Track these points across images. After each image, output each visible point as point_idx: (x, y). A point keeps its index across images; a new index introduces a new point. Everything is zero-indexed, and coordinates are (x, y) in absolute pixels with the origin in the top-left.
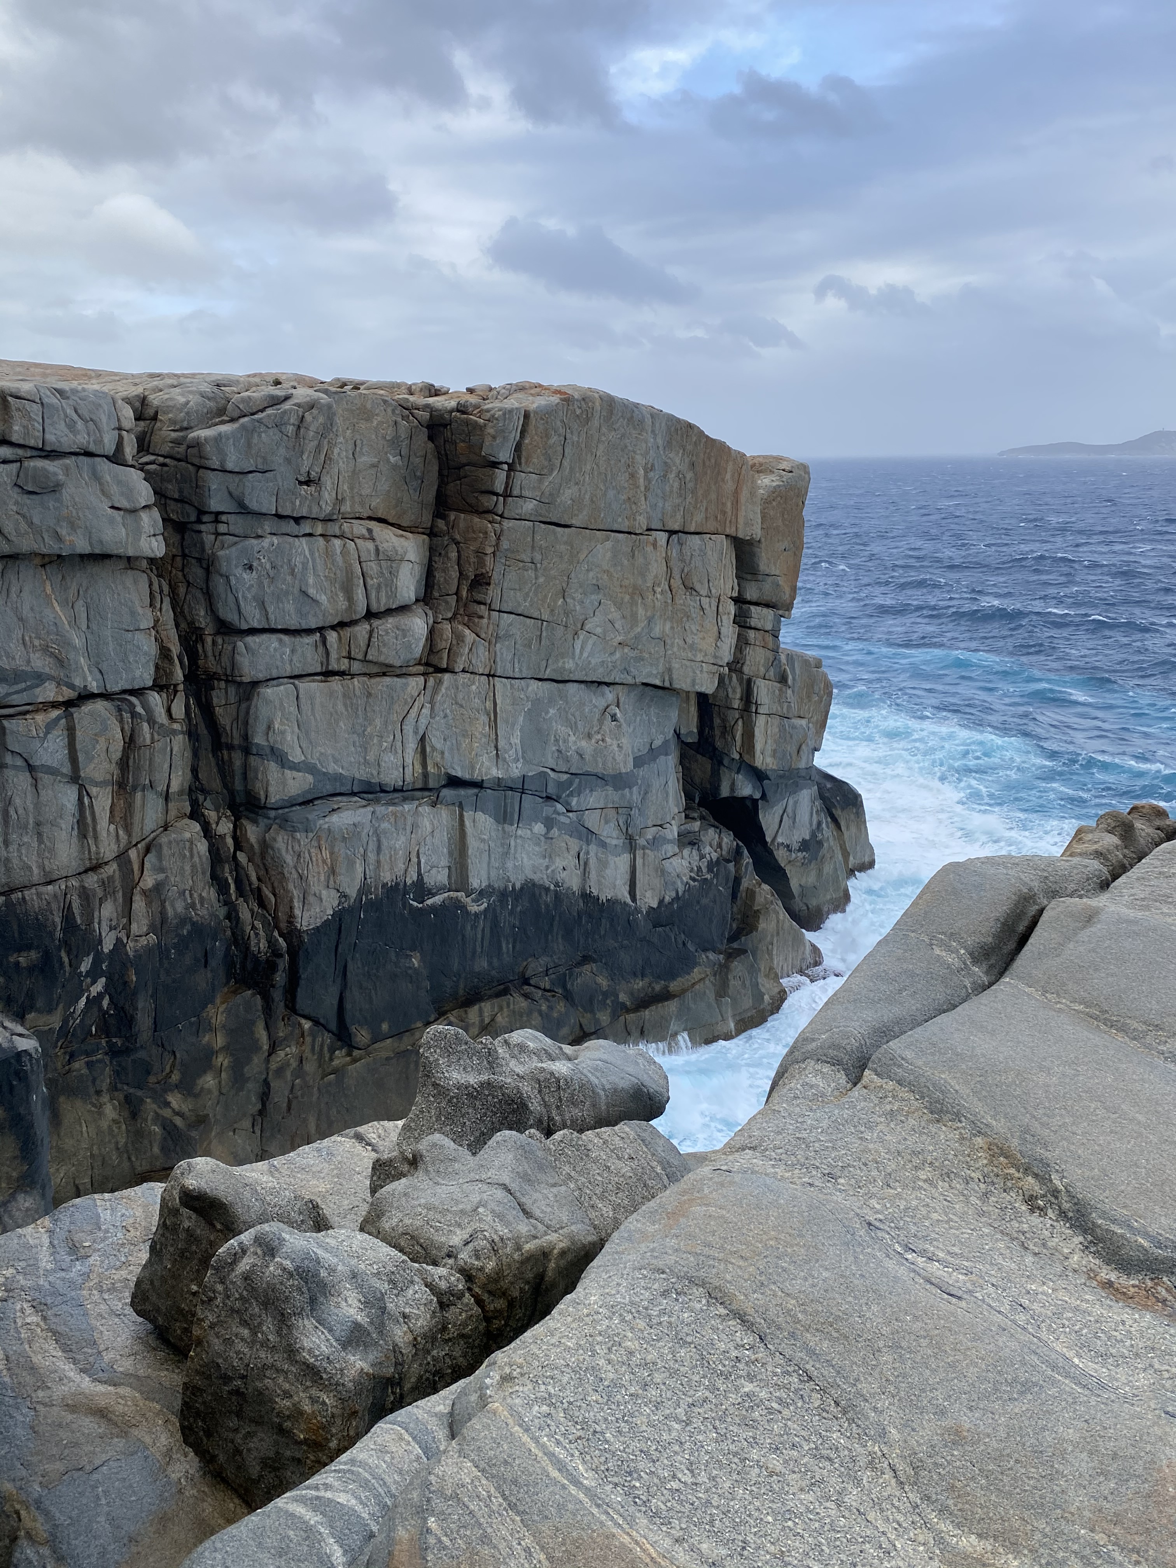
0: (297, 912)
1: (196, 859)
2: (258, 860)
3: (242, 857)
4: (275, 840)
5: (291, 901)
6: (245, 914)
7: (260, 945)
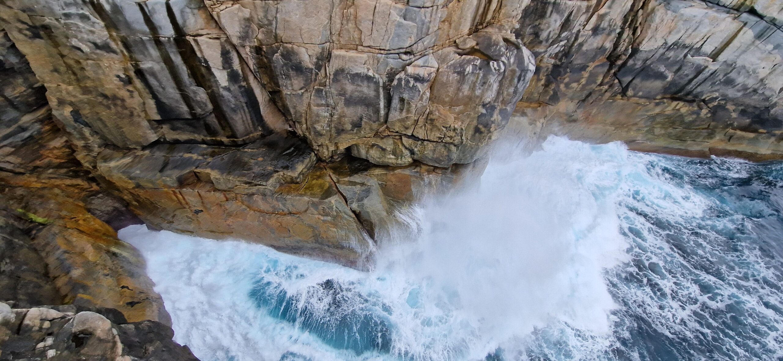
0: (644, 42)
1: (624, 8)
2: (644, 16)
3: (641, 12)
4: (658, 10)
5: (645, 37)
6: (625, 36)
7: (621, 48)
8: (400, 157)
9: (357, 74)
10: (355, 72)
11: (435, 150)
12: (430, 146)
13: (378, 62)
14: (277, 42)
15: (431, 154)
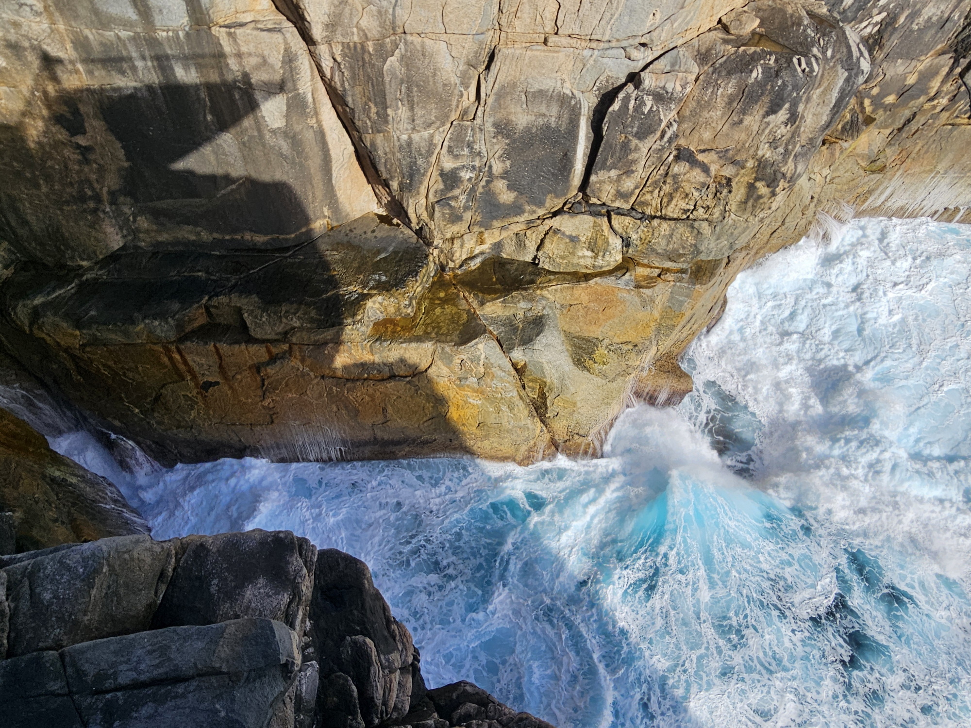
8: (601, 254)
9: (541, 91)
10: (536, 87)
11: (671, 236)
12: (665, 227)
13: (584, 65)
14: (394, 34)
15: (663, 243)
